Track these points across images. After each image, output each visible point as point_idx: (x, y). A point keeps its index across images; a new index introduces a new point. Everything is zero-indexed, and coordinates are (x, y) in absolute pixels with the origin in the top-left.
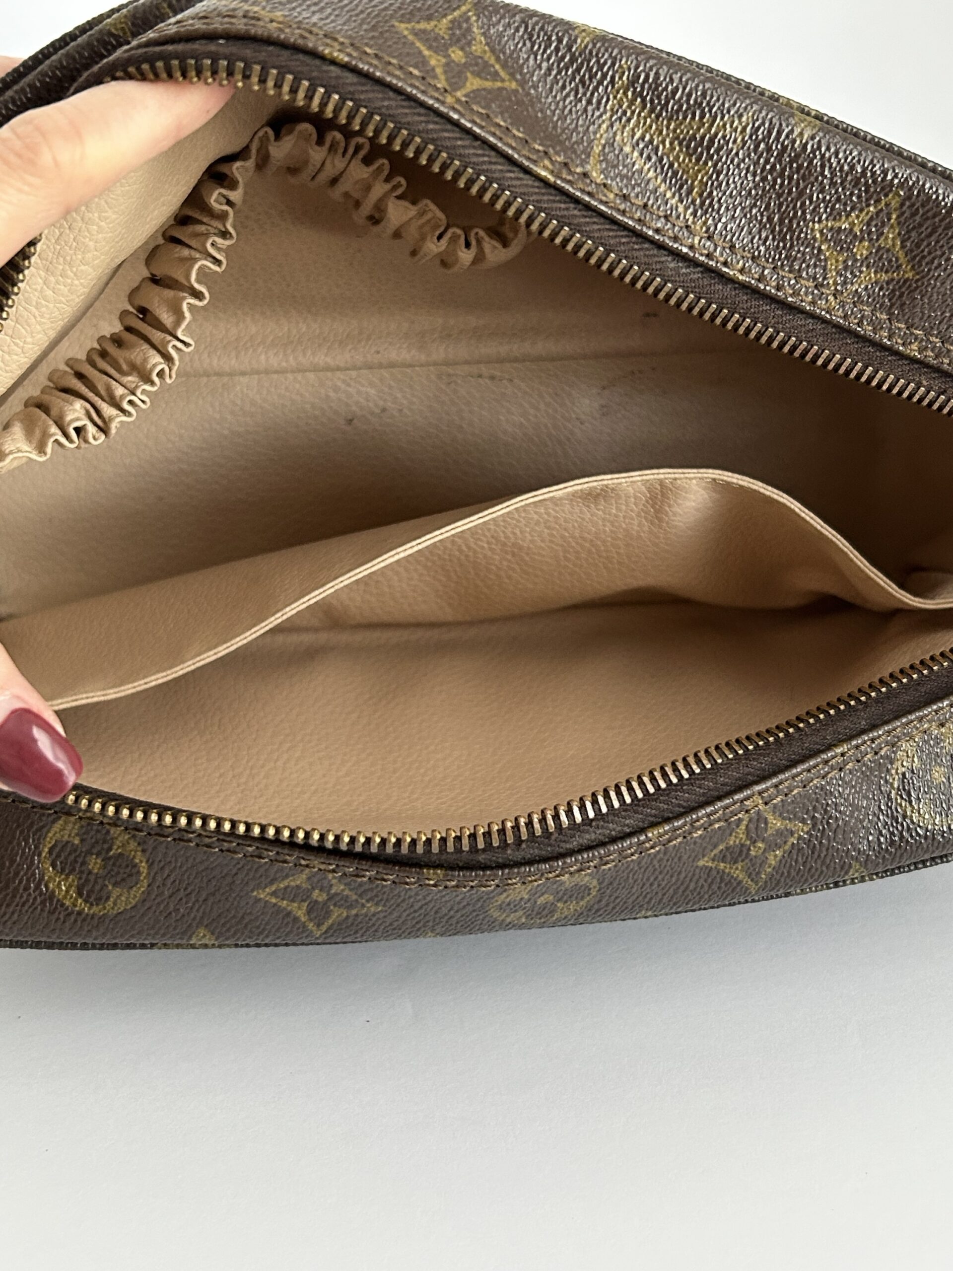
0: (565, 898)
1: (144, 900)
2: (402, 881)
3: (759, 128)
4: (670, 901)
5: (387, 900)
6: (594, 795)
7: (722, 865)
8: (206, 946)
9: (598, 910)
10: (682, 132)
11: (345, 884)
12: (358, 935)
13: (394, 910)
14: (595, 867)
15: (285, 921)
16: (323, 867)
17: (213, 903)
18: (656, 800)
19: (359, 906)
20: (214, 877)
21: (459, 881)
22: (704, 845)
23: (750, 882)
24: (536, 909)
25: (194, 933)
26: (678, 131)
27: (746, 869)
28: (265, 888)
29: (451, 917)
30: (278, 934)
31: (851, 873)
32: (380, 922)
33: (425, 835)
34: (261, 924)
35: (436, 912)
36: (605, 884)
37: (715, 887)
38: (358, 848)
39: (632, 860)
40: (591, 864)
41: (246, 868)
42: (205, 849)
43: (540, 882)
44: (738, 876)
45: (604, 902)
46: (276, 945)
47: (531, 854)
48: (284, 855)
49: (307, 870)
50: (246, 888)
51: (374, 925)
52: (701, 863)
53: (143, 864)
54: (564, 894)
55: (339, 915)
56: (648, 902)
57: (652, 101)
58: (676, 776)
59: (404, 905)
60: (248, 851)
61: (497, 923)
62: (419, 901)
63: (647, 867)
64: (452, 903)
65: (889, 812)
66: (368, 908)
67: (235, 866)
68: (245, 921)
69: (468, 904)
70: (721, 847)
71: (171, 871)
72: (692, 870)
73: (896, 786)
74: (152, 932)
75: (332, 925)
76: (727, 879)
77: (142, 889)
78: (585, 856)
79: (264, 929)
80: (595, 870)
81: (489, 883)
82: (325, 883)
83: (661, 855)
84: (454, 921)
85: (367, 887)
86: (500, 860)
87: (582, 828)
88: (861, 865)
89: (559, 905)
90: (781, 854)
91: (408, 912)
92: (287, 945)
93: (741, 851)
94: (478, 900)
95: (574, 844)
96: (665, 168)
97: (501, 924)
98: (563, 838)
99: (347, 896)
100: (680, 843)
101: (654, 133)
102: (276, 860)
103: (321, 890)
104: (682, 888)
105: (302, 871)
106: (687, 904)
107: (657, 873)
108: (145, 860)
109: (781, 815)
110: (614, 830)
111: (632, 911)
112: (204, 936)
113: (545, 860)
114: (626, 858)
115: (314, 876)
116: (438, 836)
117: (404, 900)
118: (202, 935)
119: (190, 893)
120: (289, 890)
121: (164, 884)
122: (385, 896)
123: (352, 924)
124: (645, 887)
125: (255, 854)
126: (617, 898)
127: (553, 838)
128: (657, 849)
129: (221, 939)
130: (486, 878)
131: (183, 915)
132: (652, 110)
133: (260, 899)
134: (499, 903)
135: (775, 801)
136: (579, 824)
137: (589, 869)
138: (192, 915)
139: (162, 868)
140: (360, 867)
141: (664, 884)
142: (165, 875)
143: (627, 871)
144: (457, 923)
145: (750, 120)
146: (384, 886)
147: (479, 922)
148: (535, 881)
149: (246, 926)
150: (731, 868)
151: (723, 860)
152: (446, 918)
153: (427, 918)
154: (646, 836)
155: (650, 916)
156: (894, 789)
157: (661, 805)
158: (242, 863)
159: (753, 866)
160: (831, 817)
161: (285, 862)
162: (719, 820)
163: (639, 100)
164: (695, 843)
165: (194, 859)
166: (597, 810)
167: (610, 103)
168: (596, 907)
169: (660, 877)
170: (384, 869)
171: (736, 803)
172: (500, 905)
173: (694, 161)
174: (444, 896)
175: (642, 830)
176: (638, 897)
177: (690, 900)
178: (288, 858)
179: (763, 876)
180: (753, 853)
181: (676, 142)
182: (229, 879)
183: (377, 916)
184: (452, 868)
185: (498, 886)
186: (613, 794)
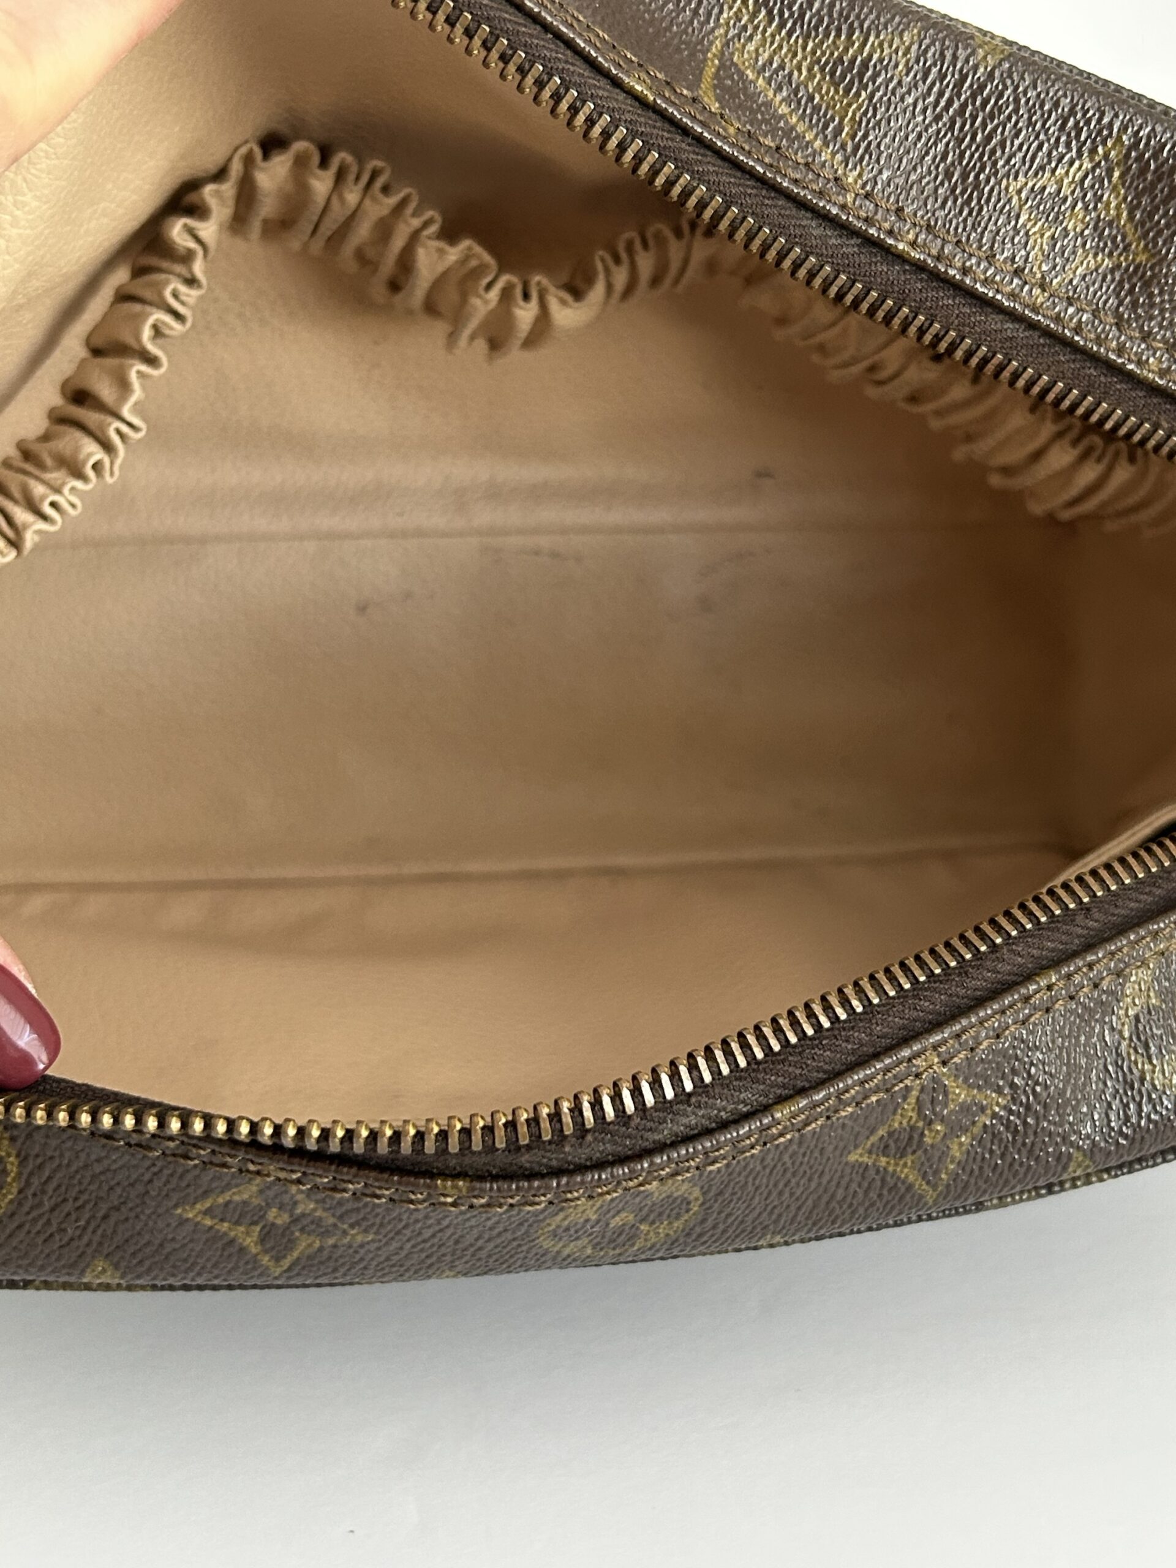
0: (652, 1217)
1: (13, 1215)
2: (404, 1198)
3: (928, 47)
4: (807, 1218)
5: (382, 1225)
6: (691, 1056)
7: (883, 1160)
8: (107, 1287)
9: (700, 1235)
10: (823, 53)
11: (317, 1202)
12: (337, 1275)
13: (392, 1238)
14: (698, 1168)
15: (226, 1253)
16: (282, 1175)
17: (116, 1224)
18: (783, 1061)
19: (339, 1233)
20: (118, 1184)
21: (491, 1197)
22: (857, 1129)
23: (925, 1187)
24: (609, 1234)
25: (87, 1266)
26: (819, 53)
27: (918, 1166)
28: (195, 1204)
29: (480, 1249)
30: (216, 1272)
31: (1071, 1169)
32: (371, 1256)
33: (438, 1124)
34: (189, 1256)
35: (457, 1242)
36: (712, 1194)
37: (873, 1195)
38: (334, 1147)
39: (753, 1156)
40: (692, 1163)
41: (166, 1172)
42: (104, 1141)
43: (615, 1195)
44: (907, 1177)
45: (709, 1223)
46: (215, 1288)
47: (602, 1152)
48: (223, 1155)
49: (258, 1180)
50: (165, 1202)
51: (362, 1259)
52: (853, 1158)
53: (11, 1159)
54: (651, 1211)
55: (310, 1245)
56: (776, 1222)
57: (781, 13)
58: (812, 1025)
59: (408, 1232)
60: (168, 1148)
61: (549, 1256)
62: (430, 1227)
63: (775, 1166)
64: (481, 1228)
65: (1120, 1074)
66: (353, 1236)
67: (148, 1169)
68: (165, 1252)
69: (506, 1230)
70: (881, 1132)
71: (55, 1171)
72: (840, 1169)
73: (1126, 1034)
74: (26, 1262)
75: (298, 1259)
76: (890, 1181)
77: (10, 1197)
78: (684, 1152)
79: (194, 1264)
80: (697, 1172)
81: (537, 1199)
82: (286, 1198)
83: (795, 1147)
84: (483, 1254)
85: (349, 1206)
86: (554, 1163)
87: (675, 1107)
88: (1085, 1155)
89: (642, 1227)
90: (969, 1140)
91: (413, 1242)
92: (230, 1287)
93: (911, 1138)
94: (521, 1224)
95: (664, 1133)
96: (803, 102)
97: (554, 1258)
98: (649, 1125)
99: (320, 1219)
100: (822, 1126)
101: (786, 55)
102: (211, 1163)
103: (280, 1208)
104: (825, 1198)
105: (251, 1179)
106: (833, 1222)
107: (788, 1175)
108: (14, 1152)
109: (966, 1080)
110: (724, 1109)
111: (751, 1235)
112: (104, 1271)
113: (622, 1160)
114: (744, 1152)
115: (269, 1188)
116: (458, 1126)
117: (406, 1227)
118: (100, 1270)
119: (82, 1207)
120: (231, 1206)
121: (43, 1192)
122: (378, 1221)
123: (330, 1258)
124: (771, 1198)
125: (179, 1151)
126: (729, 1215)
127: (633, 1124)
128: (788, 1137)
129: (130, 1276)
130: (533, 1192)
131: (72, 1239)
132: (782, 25)
133: (187, 1220)
134: (553, 1227)
135: (956, 1060)
136: (670, 1102)
137: (688, 1171)
138: (85, 1239)
139: (40, 1167)
140: (339, 1177)
141: (798, 1193)
142: (44, 1179)
143: (744, 1174)
144: (490, 1256)
145: (915, 38)
146: (375, 1206)
147: (521, 1255)
148: (608, 1193)
149: (167, 1258)
150: (896, 1165)
151: (885, 1150)
152: (472, 1249)
153: (443, 1250)
154: (772, 1116)
155: (778, 1244)
156: (1124, 1039)
157: (791, 1069)
158: (159, 1164)
159: (928, 1160)
160: (1037, 1083)
161: (224, 1165)
162: (876, 1090)
163: (763, 12)
164: (844, 1125)
165: (88, 1155)
166: (698, 1080)
167: (725, 15)
168: (698, 1230)
169: (793, 1181)
170: (377, 1180)
171: (902, 1062)
172: (554, 1231)
173: (841, 92)
174: (468, 1219)
175: (766, 1109)
176: (760, 1214)
177: (837, 1217)
178: (228, 1159)
179: (943, 1176)
180: (928, 1140)
181: (816, 68)
182: (140, 1188)
183: (367, 1247)
184: (481, 1177)
185: (551, 1203)
186: (719, 1055)
